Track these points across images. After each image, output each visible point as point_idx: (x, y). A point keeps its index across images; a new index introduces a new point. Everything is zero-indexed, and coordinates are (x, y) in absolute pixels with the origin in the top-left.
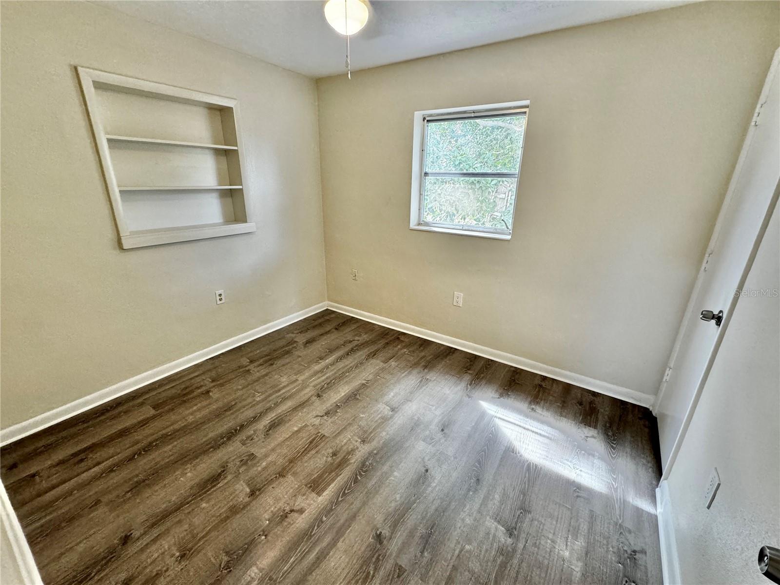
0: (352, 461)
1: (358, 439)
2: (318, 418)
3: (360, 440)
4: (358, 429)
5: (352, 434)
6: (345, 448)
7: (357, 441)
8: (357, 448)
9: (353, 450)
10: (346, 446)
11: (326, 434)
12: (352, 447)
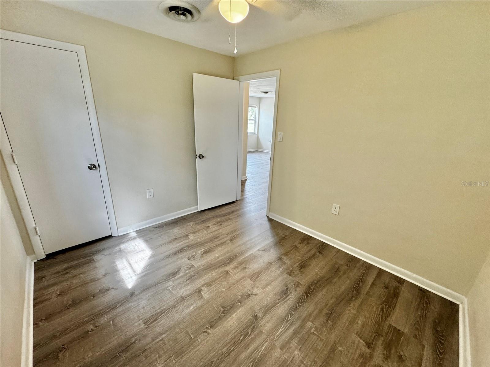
0: (236, 263)
1: (230, 274)
2: (255, 293)
3: (230, 273)
4: (229, 280)
5: (233, 277)
6: (239, 270)
7: (231, 273)
8: (232, 269)
9: (235, 268)
10: (238, 271)
11: (249, 280)
12: (235, 270)
